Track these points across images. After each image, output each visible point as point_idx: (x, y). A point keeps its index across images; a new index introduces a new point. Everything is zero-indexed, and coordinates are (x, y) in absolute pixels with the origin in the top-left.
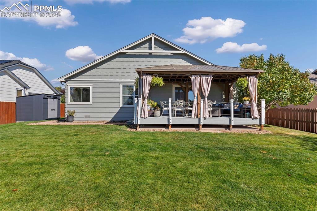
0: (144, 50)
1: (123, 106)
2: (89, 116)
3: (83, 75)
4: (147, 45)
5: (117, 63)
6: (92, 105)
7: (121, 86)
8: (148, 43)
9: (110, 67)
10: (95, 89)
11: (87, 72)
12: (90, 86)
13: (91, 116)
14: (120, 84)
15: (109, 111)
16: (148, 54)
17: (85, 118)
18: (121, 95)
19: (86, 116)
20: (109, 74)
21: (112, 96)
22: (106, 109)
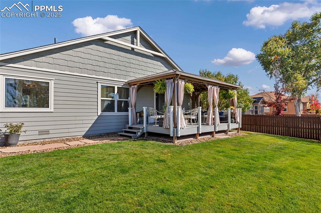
0: (125, 43)
1: (101, 113)
2: (47, 132)
3: (36, 60)
4: (129, 38)
5: (93, 52)
6: (52, 112)
7: (100, 85)
8: (131, 36)
9: (83, 55)
10: (57, 86)
11: (43, 56)
12: (50, 82)
13: (51, 132)
14: (97, 82)
15: (81, 122)
16: (130, 49)
17: (39, 134)
18: (100, 98)
19: (41, 133)
20: (81, 66)
21: (87, 99)
22: (78, 118)
